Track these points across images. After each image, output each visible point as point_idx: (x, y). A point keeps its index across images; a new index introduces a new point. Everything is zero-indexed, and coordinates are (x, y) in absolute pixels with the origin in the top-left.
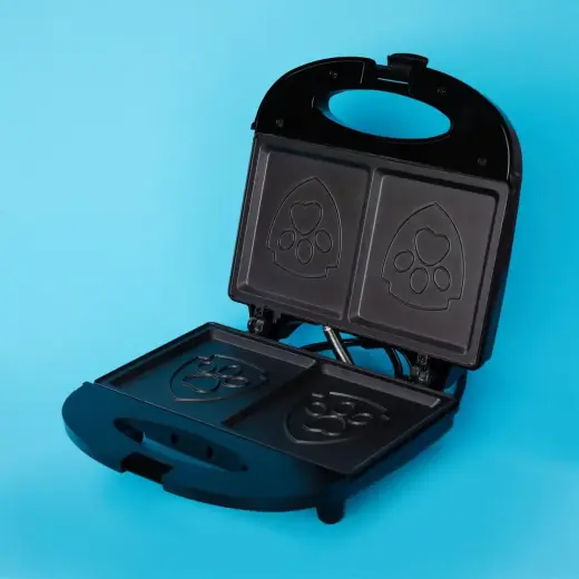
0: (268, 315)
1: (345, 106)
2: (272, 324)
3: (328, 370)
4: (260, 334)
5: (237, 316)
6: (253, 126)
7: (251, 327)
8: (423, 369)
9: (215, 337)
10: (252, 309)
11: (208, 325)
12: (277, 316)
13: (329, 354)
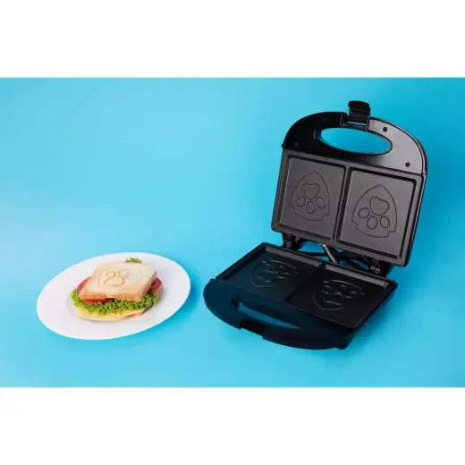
0: (293, 238)
1: (330, 136)
2: (293, 242)
3: (328, 267)
4: (290, 248)
5: (276, 239)
6: (282, 146)
7: (285, 245)
8: (377, 267)
9: (268, 249)
10: (284, 235)
11: (263, 244)
12: (297, 239)
13: (326, 259)
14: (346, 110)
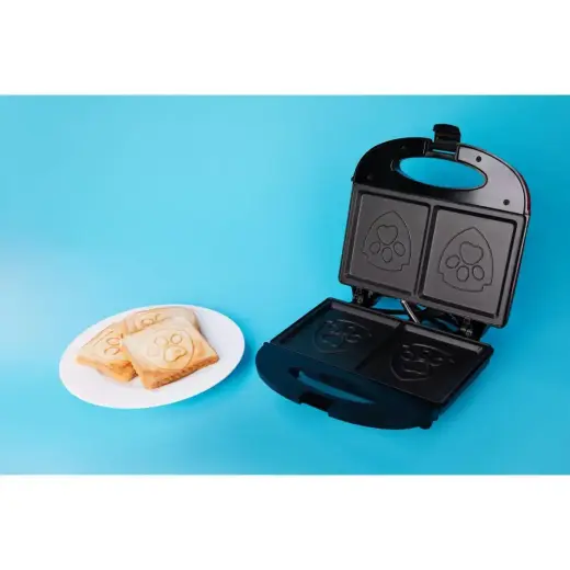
0: (365, 292)
1: (411, 167)
2: (365, 298)
3: (409, 329)
4: (362, 305)
5: (345, 294)
6: (352, 179)
7: (355, 301)
8: (468, 328)
9: (334, 306)
10: (354, 289)
11: (328, 300)
12: (371, 293)
13: (405, 317)
14: (431, 135)
